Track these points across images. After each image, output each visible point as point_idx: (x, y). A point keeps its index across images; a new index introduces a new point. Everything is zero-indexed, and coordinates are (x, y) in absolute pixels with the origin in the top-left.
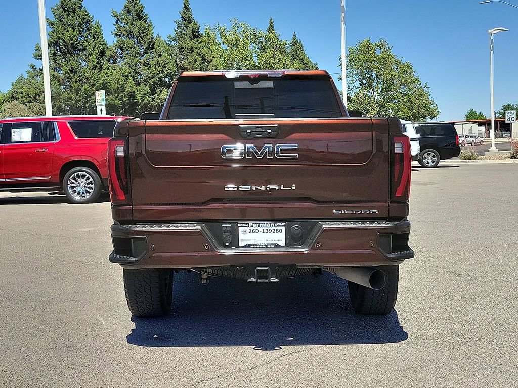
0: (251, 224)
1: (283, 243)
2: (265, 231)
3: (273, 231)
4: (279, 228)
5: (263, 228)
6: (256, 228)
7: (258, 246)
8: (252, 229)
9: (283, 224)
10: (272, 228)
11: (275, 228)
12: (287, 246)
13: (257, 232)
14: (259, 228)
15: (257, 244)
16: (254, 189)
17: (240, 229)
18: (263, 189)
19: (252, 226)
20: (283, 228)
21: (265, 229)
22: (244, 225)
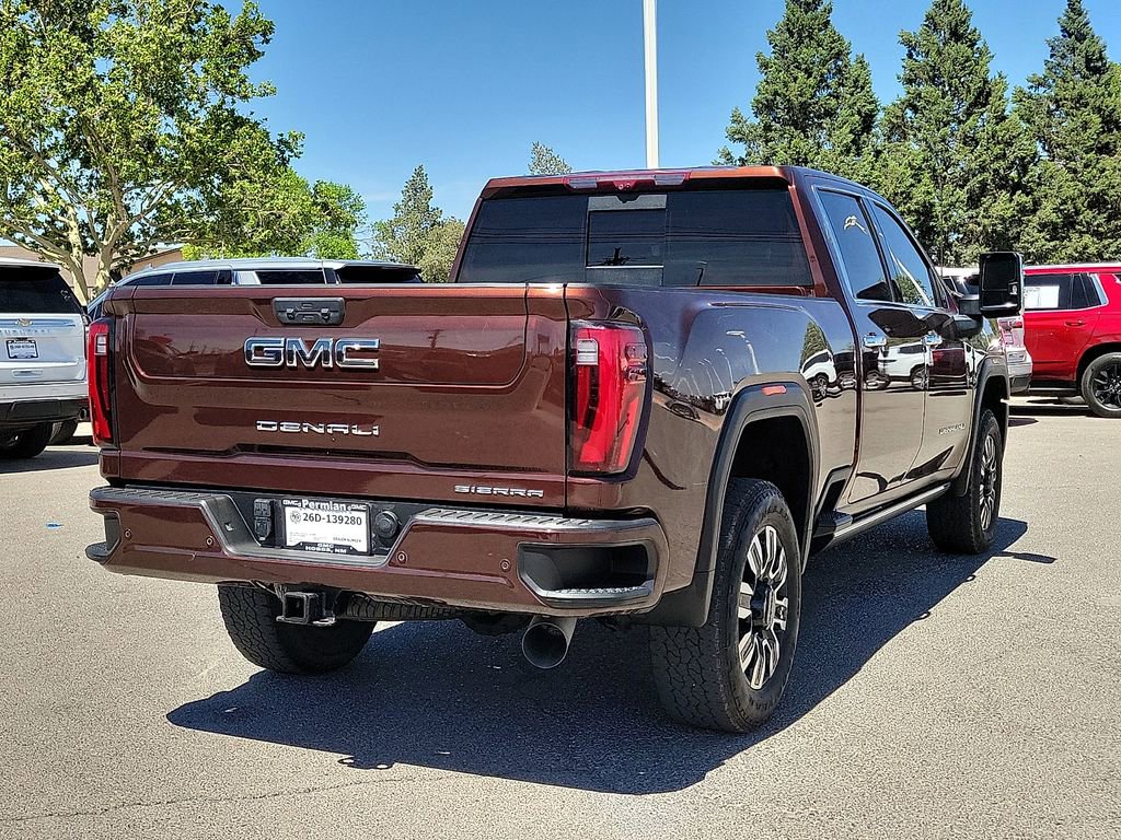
0: (305, 501)
1: (362, 547)
2: (332, 519)
3: (345, 519)
4: (356, 514)
5: (328, 513)
6: (315, 512)
7: (318, 549)
8: (309, 511)
9: (361, 507)
10: (343, 514)
11: (348, 514)
12: (370, 553)
13: (317, 519)
14: (320, 512)
15: (316, 545)
16: (306, 430)
17: (289, 511)
18: (321, 431)
19: (308, 506)
20: (363, 516)
21: (331, 514)
22: (293, 502)
